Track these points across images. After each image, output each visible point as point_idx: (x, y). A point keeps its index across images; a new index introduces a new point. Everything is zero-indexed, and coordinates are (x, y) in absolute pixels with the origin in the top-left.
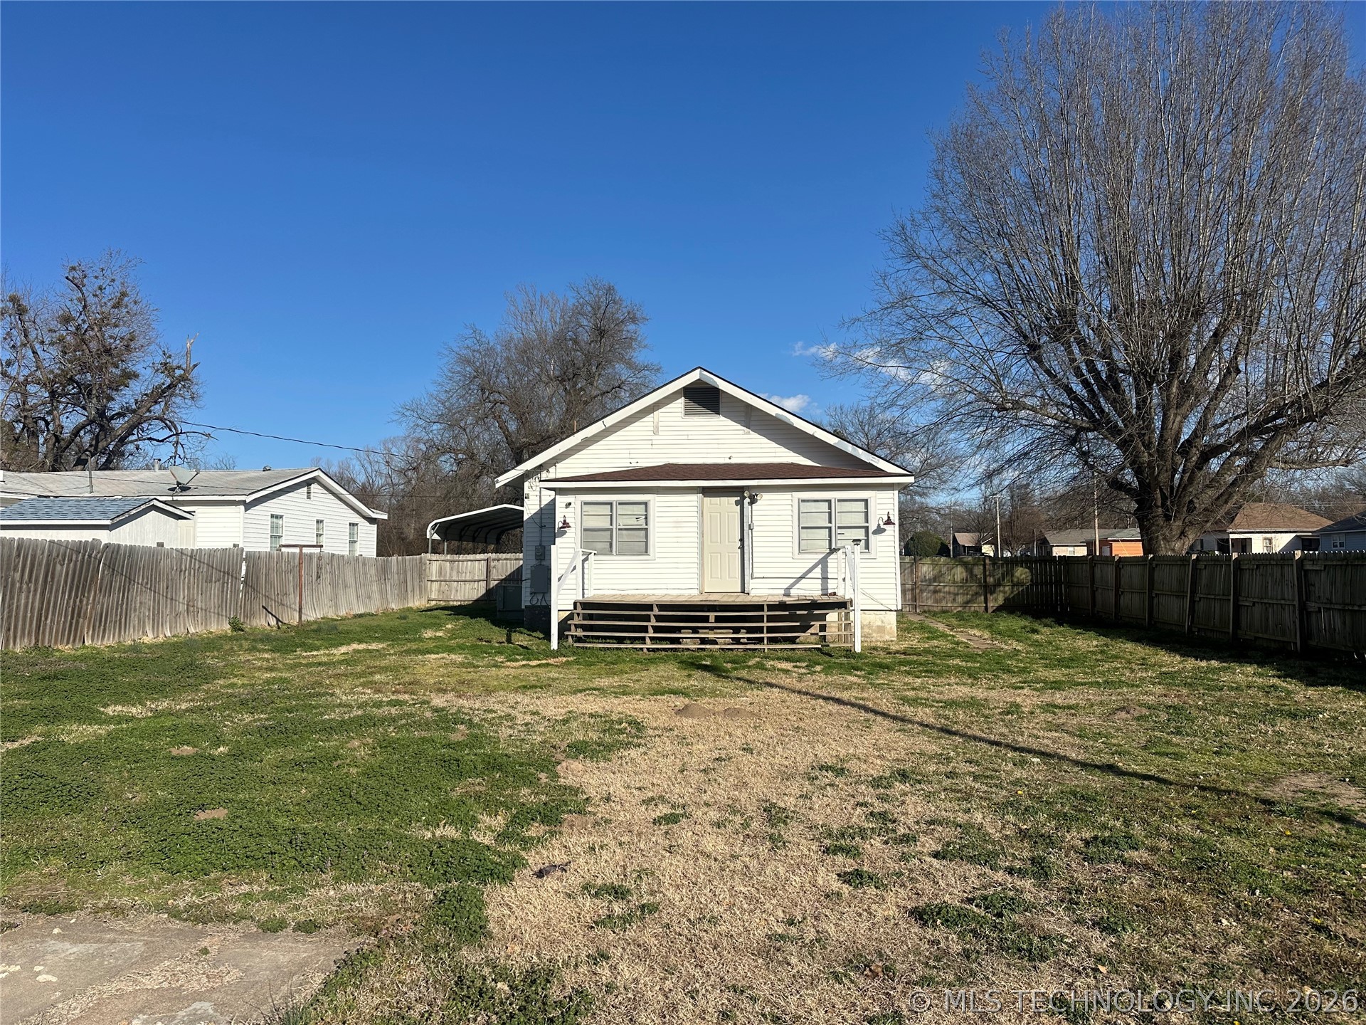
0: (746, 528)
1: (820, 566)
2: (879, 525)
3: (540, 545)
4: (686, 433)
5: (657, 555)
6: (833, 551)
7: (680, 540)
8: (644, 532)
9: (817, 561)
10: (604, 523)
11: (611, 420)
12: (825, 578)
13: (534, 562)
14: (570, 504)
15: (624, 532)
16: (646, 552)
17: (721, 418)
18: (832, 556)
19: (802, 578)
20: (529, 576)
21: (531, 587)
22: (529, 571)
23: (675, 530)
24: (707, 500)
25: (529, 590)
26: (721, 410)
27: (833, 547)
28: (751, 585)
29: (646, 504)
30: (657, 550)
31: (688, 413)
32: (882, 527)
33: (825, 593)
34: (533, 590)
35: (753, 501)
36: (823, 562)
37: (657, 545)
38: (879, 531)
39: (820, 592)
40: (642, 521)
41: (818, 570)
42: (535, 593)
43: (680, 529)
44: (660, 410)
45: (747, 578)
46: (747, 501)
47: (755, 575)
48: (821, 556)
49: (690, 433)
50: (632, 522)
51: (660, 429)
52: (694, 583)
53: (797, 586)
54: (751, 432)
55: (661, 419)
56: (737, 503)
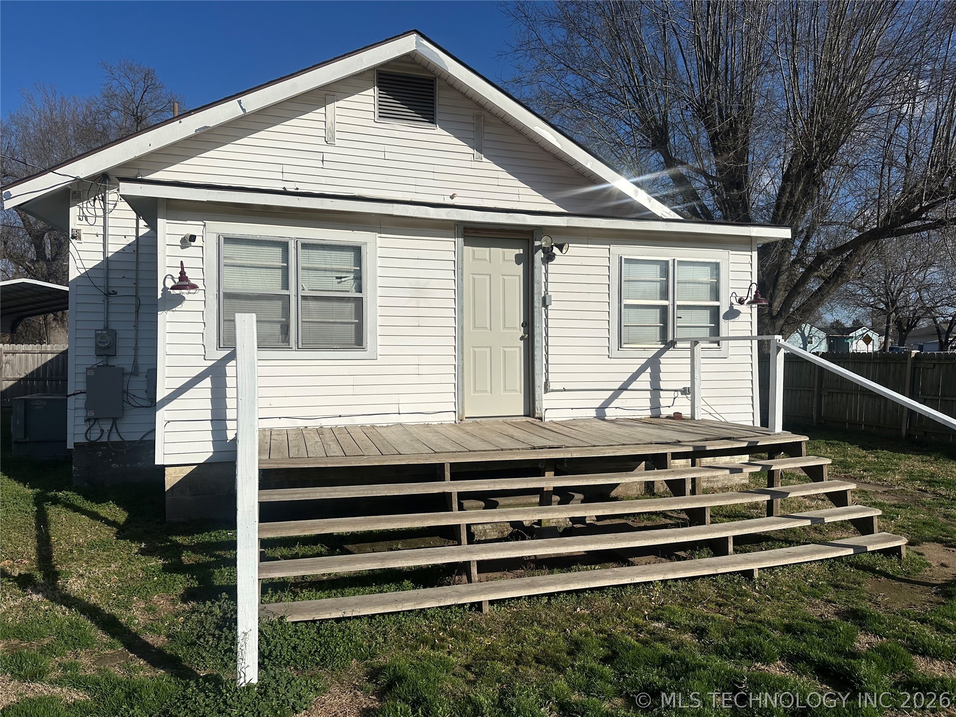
0: (538, 303)
1: (649, 370)
2: (732, 304)
3: (106, 328)
4: (381, 148)
5: (380, 350)
6: (669, 344)
7: (422, 321)
8: (351, 306)
9: (643, 361)
10: (270, 284)
11: (255, 101)
12: (656, 390)
13: (93, 361)
14: (193, 238)
15: (312, 304)
16: (359, 342)
17: (439, 130)
18: (668, 354)
19: (624, 388)
20: (82, 387)
21: (87, 408)
22: (82, 378)
23: (413, 302)
24: (468, 250)
25: (82, 413)
26: (438, 116)
27: (670, 338)
28: (546, 402)
29: (357, 250)
30: (380, 340)
31: (385, 114)
32: (735, 307)
33: (655, 414)
34: (92, 414)
35: (549, 257)
36: (654, 363)
37: (380, 330)
38: (733, 314)
39: (649, 413)
40: (349, 283)
41: (646, 376)
42: (96, 419)
43: (422, 303)
44: (337, 104)
45: (539, 390)
46: (540, 255)
47: (552, 386)
48: (650, 354)
49: (388, 148)
50: (328, 285)
51: (337, 135)
52: (448, 402)
53: (615, 403)
54: (484, 159)
55: (338, 119)
56: (518, 259)
